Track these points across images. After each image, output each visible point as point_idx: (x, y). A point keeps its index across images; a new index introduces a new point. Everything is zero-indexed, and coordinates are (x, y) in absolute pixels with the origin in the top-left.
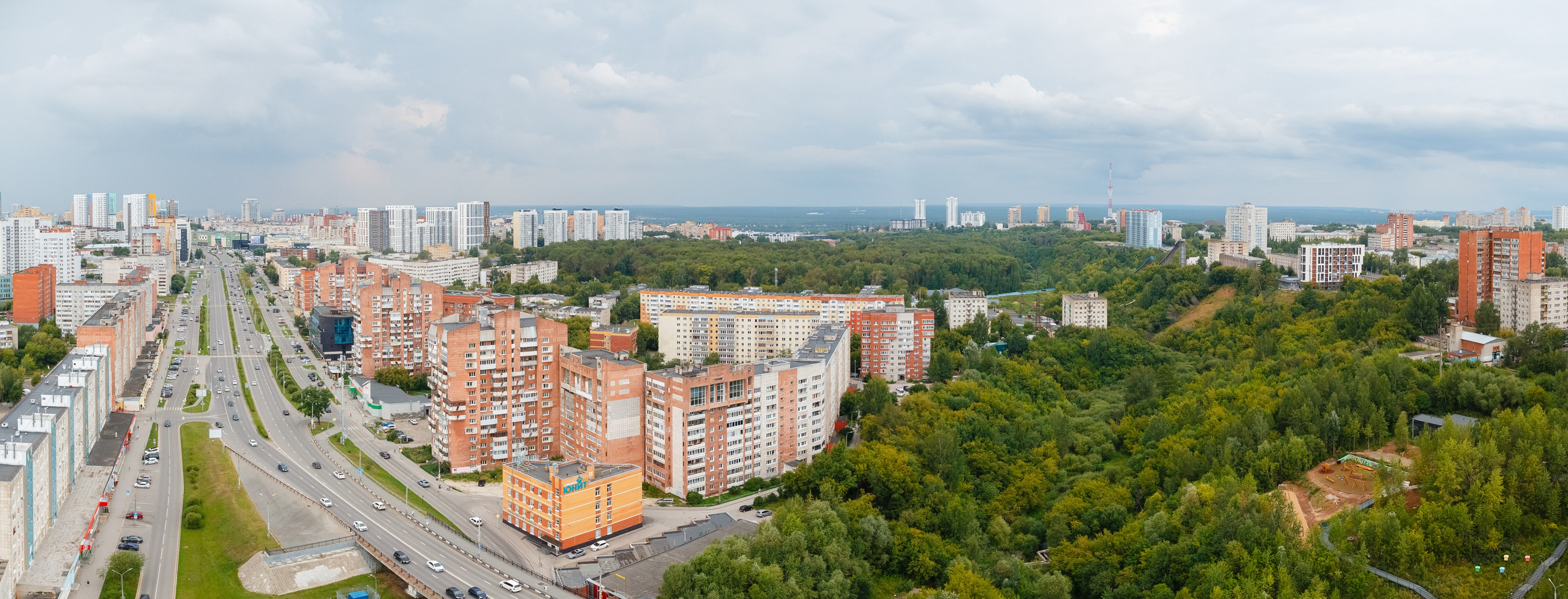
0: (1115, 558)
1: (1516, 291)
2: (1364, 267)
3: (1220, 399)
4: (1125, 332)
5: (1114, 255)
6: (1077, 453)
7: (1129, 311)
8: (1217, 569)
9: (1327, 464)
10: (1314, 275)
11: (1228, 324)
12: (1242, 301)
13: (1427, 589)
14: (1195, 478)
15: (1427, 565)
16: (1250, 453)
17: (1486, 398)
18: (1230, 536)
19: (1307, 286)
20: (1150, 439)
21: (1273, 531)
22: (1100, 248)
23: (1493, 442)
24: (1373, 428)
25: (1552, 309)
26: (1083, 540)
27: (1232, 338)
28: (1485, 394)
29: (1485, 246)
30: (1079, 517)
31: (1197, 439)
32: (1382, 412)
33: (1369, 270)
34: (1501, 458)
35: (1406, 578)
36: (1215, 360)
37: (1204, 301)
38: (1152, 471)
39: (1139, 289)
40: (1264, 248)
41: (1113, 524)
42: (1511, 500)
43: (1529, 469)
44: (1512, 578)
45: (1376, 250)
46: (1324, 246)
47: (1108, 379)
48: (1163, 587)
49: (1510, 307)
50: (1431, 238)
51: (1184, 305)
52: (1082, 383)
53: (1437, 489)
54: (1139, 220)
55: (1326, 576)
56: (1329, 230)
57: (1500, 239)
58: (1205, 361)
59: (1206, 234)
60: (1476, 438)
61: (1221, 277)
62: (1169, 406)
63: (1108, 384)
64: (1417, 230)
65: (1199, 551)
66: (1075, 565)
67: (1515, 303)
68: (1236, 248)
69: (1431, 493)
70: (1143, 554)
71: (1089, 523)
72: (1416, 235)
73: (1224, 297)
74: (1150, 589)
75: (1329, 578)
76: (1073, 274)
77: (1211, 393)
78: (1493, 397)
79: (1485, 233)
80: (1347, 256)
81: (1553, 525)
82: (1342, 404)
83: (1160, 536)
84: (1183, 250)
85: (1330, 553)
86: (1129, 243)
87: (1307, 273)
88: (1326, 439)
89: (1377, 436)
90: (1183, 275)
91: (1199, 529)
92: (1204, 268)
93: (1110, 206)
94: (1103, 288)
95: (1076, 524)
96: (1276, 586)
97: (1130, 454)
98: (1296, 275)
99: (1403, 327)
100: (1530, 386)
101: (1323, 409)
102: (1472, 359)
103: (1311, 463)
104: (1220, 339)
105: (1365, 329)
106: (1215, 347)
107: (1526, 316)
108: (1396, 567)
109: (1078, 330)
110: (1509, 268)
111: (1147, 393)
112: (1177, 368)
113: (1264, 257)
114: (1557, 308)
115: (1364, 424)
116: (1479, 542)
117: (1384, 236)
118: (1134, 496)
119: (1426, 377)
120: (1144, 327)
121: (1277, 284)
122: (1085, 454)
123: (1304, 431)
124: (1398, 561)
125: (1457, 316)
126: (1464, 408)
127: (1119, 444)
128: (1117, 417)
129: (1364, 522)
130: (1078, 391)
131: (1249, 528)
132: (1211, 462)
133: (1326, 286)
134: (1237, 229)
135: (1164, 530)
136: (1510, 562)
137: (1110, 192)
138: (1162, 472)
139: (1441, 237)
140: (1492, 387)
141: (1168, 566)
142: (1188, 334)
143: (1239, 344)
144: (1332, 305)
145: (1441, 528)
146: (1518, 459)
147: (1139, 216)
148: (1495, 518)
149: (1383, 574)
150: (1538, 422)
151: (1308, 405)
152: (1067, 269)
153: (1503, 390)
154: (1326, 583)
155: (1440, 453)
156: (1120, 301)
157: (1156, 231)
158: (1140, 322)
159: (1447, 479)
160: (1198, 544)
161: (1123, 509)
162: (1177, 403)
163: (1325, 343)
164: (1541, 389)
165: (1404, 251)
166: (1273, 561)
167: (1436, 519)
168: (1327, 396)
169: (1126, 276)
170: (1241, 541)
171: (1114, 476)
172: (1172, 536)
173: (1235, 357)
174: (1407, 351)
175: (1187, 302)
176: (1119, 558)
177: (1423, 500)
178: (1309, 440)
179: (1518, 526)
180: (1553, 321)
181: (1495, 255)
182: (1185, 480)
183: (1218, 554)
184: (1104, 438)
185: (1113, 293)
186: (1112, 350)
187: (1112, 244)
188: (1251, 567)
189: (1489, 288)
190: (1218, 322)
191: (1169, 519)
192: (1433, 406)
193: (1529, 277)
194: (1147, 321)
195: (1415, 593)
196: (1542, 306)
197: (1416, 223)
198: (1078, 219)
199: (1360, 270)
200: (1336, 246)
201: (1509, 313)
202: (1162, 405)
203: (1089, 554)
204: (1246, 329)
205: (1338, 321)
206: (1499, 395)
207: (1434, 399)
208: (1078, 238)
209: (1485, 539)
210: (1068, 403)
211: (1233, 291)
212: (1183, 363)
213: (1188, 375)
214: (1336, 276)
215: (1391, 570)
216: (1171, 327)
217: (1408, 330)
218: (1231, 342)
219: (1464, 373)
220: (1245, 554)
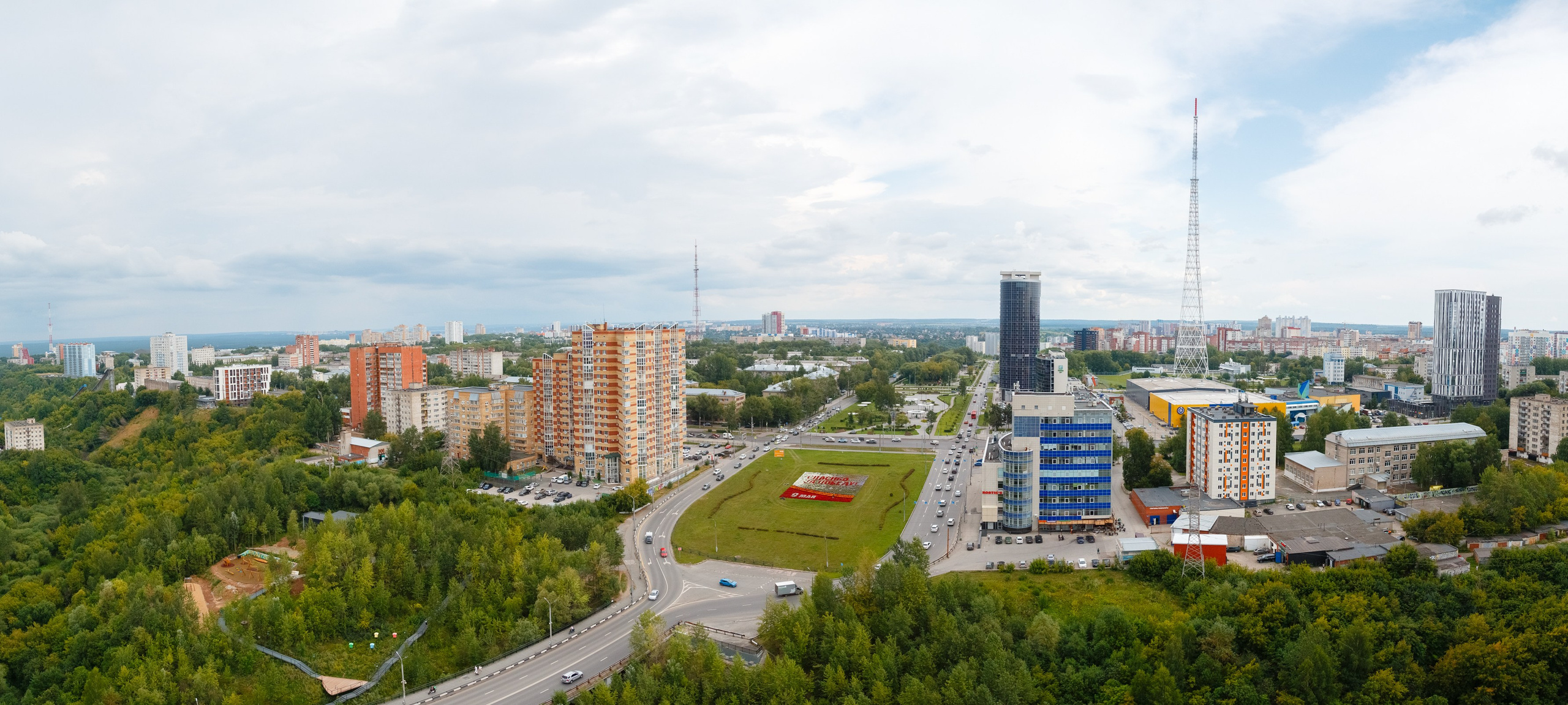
0: (43, 647)
1: (399, 399)
2: (271, 385)
3: (141, 507)
4: (61, 453)
5: (53, 385)
6: (17, 560)
7: (66, 434)
8: (124, 652)
9: (228, 559)
10: (228, 394)
11: (152, 441)
12: (165, 419)
13: (307, 664)
14: (111, 576)
15: (307, 643)
16: (160, 552)
17: (367, 496)
18: (137, 623)
19: (221, 404)
20: (79, 545)
21: (172, 617)
22: (41, 380)
23: (365, 534)
24: (268, 526)
25: (432, 414)
26: (17, 633)
27: (156, 453)
28: (366, 492)
29: (372, 361)
30: (15, 614)
31: (118, 542)
32: (276, 511)
33: (278, 387)
34: (372, 547)
35: (289, 655)
36: (141, 474)
37: (132, 422)
38: (77, 572)
39: (75, 414)
40: (186, 372)
41: (42, 618)
42: (381, 583)
43: (397, 556)
44: (381, 653)
45: (285, 369)
46: (235, 367)
47: (46, 495)
48: (81, 670)
49: (394, 414)
50: (336, 355)
51: (114, 426)
52: (24, 500)
53: (317, 576)
54: (75, 353)
55: (220, 655)
56: (246, 353)
57: (385, 354)
58: (132, 475)
59: (135, 362)
60: (352, 529)
61: (147, 399)
62: (97, 516)
63: (47, 499)
64: (324, 348)
65: (112, 637)
66: (10, 654)
67: (399, 410)
68: (159, 373)
69: (312, 580)
70: (66, 642)
71: (23, 618)
72: (323, 354)
73: (149, 417)
74: (71, 671)
75: (222, 657)
76: (18, 404)
77: (133, 501)
78: (372, 494)
79: (372, 349)
80: (255, 375)
81: (418, 605)
82: (241, 506)
83: (81, 626)
84: (111, 378)
85: (223, 635)
86: (67, 374)
87: (221, 392)
88: (227, 537)
89: (272, 532)
90: (113, 399)
91: (113, 618)
92: (132, 392)
93: (51, 341)
94: (41, 415)
95: (13, 619)
96: (176, 665)
97: (64, 558)
98: (212, 395)
99: (301, 436)
100: (408, 483)
101: (224, 511)
102: (359, 462)
103: (214, 558)
104: (145, 455)
105: (268, 439)
106: (141, 462)
107: (408, 421)
108: (281, 645)
109: (19, 453)
110: (394, 379)
111: (78, 504)
112: (108, 482)
113: (184, 380)
114: (437, 413)
115: (260, 522)
116: (353, 621)
117: (292, 356)
118: (63, 594)
119: (316, 478)
120: (80, 447)
121: (195, 403)
122: (24, 561)
123: (206, 530)
124: (282, 639)
125: (351, 424)
126: (349, 505)
127: (55, 551)
128: (53, 527)
129: (253, 607)
130: (20, 507)
131: (152, 615)
132: (127, 561)
133: (239, 403)
134: (161, 356)
135: (85, 620)
136: (380, 638)
137: (50, 329)
138: (86, 571)
139: (344, 354)
140: (371, 485)
141: (86, 651)
142: (118, 452)
143: (162, 458)
144: (243, 419)
145: (319, 610)
146: (387, 547)
147: (74, 349)
148: (367, 600)
149: (270, 652)
150: (406, 515)
151: (210, 508)
152: (13, 400)
153: (382, 488)
154: (219, 661)
155: (320, 544)
156: (58, 425)
157: (90, 361)
158: (76, 443)
159: (324, 567)
160: (111, 631)
161: (52, 605)
162: (102, 512)
163: (234, 454)
164: (415, 486)
165: (309, 368)
166: (173, 643)
167: (316, 603)
168: (227, 499)
169: (62, 403)
170: (146, 627)
171: (49, 578)
172: (91, 625)
173: (159, 470)
174: (303, 457)
175: (117, 423)
176: (48, 646)
177: (306, 586)
178: (212, 538)
179: (388, 607)
180: (433, 424)
181: (382, 369)
182: (103, 577)
183: (127, 639)
184: (40, 545)
185: (52, 419)
186: (49, 469)
187: (52, 375)
188: (153, 649)
189: (378, 398)
190: (143, 440)
191: (89, 611)
192: (322, 504)
193: (411, 386)
194: (81, 442)
195: (296, 667)
196: (423, 412)
197: (322, 342)
198: (22, 355)
199: (268, 388)
200: (246, 367)
201: (394, 419)
202: (92, 515)
203: (22, 644)
204: (168, 444)
205: (247, 433)
206: (378, 492)
207: (323, 498)
208: (23, 371)
209: (358, 619)
210: (10, 517)
211: (157, 411)
212: (113, 476)
213: (116, 488)
214: (246, 394)
215: (276, 648)
216: (103, 447)
217: (306, 439)
218: (155, 456)
219: (348, 474)
220: (149, 638)
